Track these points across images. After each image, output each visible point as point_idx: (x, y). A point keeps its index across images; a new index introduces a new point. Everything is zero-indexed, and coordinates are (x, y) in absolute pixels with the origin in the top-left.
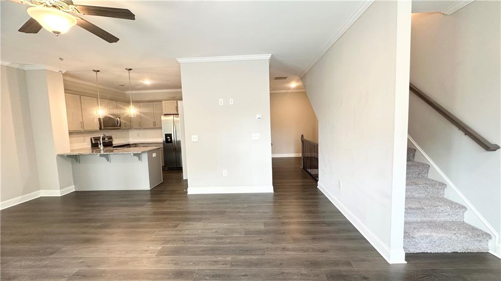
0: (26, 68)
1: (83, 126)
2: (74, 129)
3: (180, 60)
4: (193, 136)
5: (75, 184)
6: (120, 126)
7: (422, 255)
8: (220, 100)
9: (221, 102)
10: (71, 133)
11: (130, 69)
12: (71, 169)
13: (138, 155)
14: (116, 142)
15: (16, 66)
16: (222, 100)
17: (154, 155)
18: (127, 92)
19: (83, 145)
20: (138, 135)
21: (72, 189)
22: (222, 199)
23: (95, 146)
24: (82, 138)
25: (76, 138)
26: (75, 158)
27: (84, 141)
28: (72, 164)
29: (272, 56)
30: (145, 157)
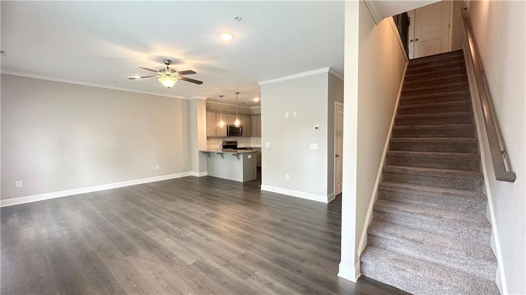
0: (190, 99)
1: (216, 134)
2: (209, 135)
3: (260, 83)
4: (266, 143)
5: (208, 171)
6: (241, 133)
7: (390, 288)
8: (286, 113)
9: (287, 115)
10: (208, 138)
11: (238, 93)
12: (206, 160)
13: (238, 155)
14: (239, 146)
15: (186, 98)
16: (288, 113)
17: (249, 157)
18: (251, 108)
19: (217, 146)
20: (257, 141)
21: (205, 174)
22: (279, 198)
23: (225, 147)
24: (217, 142)
25: (212, 141)
26: (208, 154)
27: (218, 143)
28: (207, 158)
29: (330, 68)
30: (241, 156)
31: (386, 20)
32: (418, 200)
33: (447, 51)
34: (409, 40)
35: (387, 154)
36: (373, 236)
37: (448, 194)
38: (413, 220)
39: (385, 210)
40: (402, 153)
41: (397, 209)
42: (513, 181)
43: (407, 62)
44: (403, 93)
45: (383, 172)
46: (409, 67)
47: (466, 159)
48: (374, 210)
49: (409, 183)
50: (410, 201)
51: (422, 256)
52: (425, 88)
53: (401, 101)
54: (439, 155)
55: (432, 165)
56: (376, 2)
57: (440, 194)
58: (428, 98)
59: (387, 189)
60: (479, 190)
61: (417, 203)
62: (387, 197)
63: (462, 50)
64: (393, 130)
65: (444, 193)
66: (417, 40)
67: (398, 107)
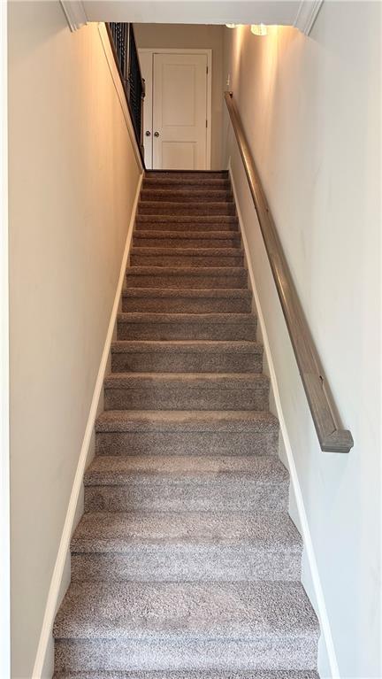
31: (93, 25)
32: (171, 497)
33: (204, 169)
34: (145, 133)
35: (105, 383)
36: (70, 641)
37: (226, 472)
38: (164, 559)
39: (100, 546)
40: (138, 379)
41: (128, 538)
42: (347, 451)
43: (141, 173)
44: (137, 238)
45: (97, 433)
46: (145, 184)
47: (250, 386)
48: (73, 554)
49: (153, 454)
50: (157, 504)
51: (186, 657)
52: (174, 233)
53: (132, 255)
54: (207, 381)
55: (194, 403)
56: (82, 2)
57: (214, 475)
58: (181, 255)
59: (105, 482)
60: (273, 453)
61: (171, 504)
62: (106, 502)
63: (228, 171)
64: (119, 322)
65: (221, 472)
66: (157, 135)
67: (127, 269)
